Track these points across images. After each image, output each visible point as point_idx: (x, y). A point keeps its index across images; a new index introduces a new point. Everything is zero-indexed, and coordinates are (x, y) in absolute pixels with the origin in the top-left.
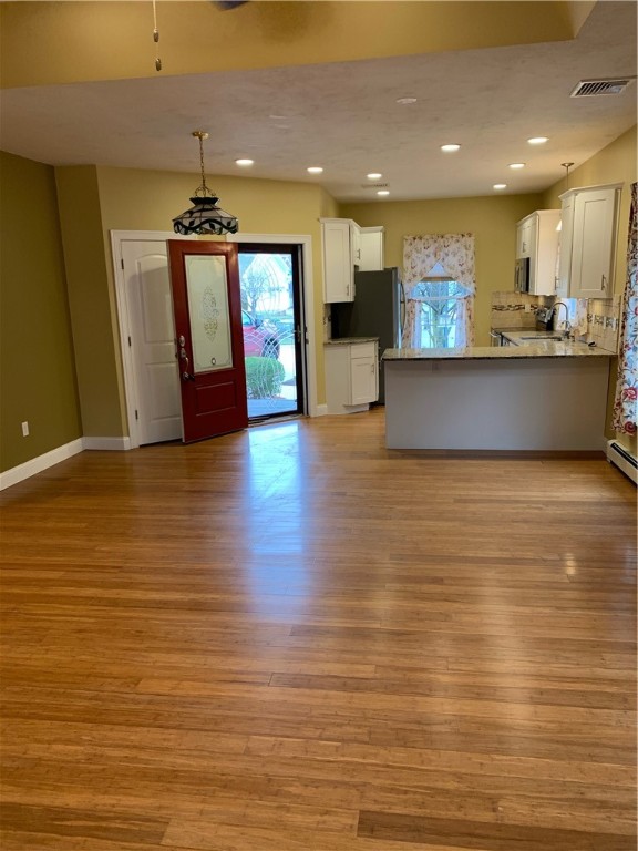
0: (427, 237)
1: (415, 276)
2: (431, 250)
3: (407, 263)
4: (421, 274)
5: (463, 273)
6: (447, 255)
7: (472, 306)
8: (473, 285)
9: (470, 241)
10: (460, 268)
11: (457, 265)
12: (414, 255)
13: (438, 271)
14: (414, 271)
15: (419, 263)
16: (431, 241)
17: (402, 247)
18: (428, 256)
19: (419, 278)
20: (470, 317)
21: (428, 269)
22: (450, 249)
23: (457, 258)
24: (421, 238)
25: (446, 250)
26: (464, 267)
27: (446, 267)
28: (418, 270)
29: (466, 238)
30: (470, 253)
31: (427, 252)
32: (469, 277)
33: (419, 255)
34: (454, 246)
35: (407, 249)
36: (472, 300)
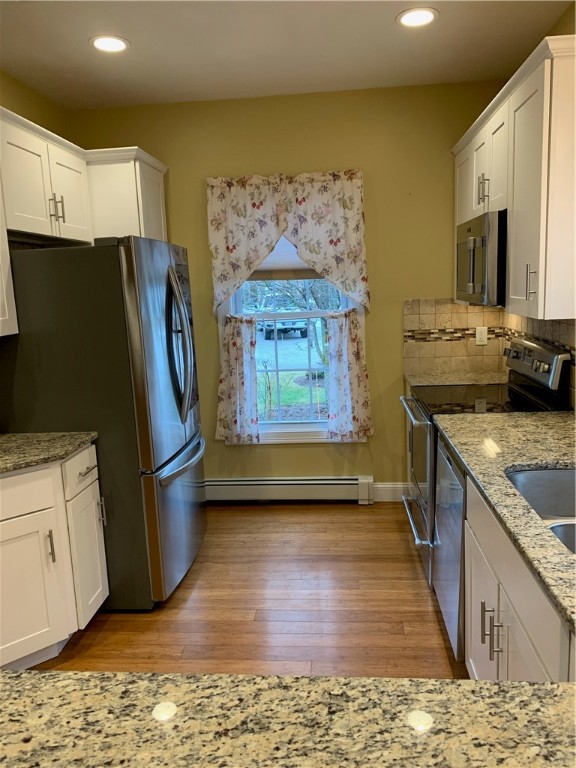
0: (255, 180)
1: (235, 267)
2: (268, 209)
3: (216, 239)
4: (249, 263)
5: (338, 260)
6: (302, 219)
7: (361, 333)
8: (361, 286)
9: (352, 189)
10: (331, 251)
11: (325, 240)
12: (232, 220)
13: (285, 255)
14: (233, 256)
15: (241, 237)
16: (265, 189)
17: (205, 201)
18: (262, 223)
19: (244, 272)
20: (357, 355)
21: (263, 250)
22: (308, 208)
23: (326, 226)
24: (243, 183)
25: (301, 209)
26: (341, 246)
27: (302, 247)
28: (241, 253)
29: (343, 182)
30: (354, 216)
31: (259, 214)
32: (352, 270)
33: (242, 221)
34: (316, 201)
35: (215, 207)
36: (361, 319)
